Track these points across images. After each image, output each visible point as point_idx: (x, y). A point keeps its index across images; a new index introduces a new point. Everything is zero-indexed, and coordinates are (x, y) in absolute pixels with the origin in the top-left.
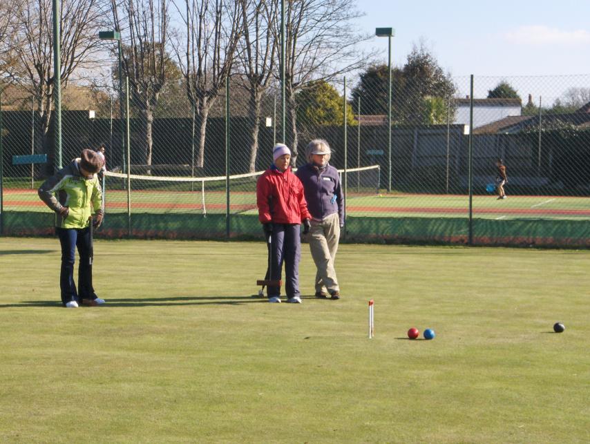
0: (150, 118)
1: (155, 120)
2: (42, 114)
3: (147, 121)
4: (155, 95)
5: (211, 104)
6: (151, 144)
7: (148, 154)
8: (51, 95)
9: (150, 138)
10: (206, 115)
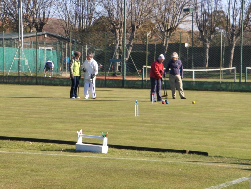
0: (208, 46)
1: (210, 47)
2: (164, 45)
3: (207, 48)
4: (211, 36)
5: (237, 40)
6: (208, 58)
7: (206, 63)
8: (168, 37)
9: (208, 55)
10: (234, 45)
